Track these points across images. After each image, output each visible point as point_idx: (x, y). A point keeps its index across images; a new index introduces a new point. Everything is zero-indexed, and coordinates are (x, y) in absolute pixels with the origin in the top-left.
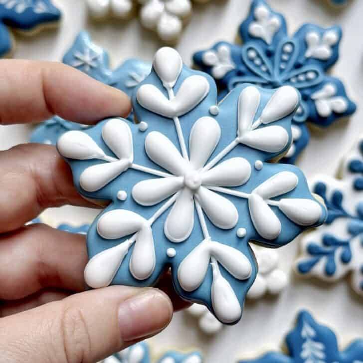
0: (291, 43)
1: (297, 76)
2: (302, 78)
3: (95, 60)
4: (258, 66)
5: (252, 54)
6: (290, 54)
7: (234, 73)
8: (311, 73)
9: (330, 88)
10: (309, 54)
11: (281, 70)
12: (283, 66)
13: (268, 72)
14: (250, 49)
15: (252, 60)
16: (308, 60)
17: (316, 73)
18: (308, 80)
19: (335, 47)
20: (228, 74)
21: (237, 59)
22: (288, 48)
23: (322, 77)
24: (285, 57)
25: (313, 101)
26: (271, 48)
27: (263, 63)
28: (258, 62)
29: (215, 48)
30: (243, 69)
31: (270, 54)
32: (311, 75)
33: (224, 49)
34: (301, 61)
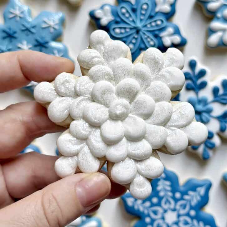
0: (147, 4)
1: (150, 23)
2: (153, 24)
3: (22, 12)
4: (127, 18)
5: (124, 11)
6: (146, 10)
7: (113, 22)
8: (159, 21)
9: (170, 30)
10: (157, 9)
11: (141, 20)
12: (142, 18)
13: (133, 21)
14: (123, 7)
15: (124, 14)
16: (157, 13)
17: (162, 21)
18: (157, 25)
19: (173, 5)
20: (110, 23)
21: (115, 13)
22: (145, 7)
23: (165, 23)
24: (143, 12)
25: (161, 38)
26: (135, 7)
27: (130, 15)
28: (127, 15)
29: (102, 8)
30: (118, 19)
31: (134, 10)
32: (159, 23)
33: (107, 8)
34: (153, 14)
